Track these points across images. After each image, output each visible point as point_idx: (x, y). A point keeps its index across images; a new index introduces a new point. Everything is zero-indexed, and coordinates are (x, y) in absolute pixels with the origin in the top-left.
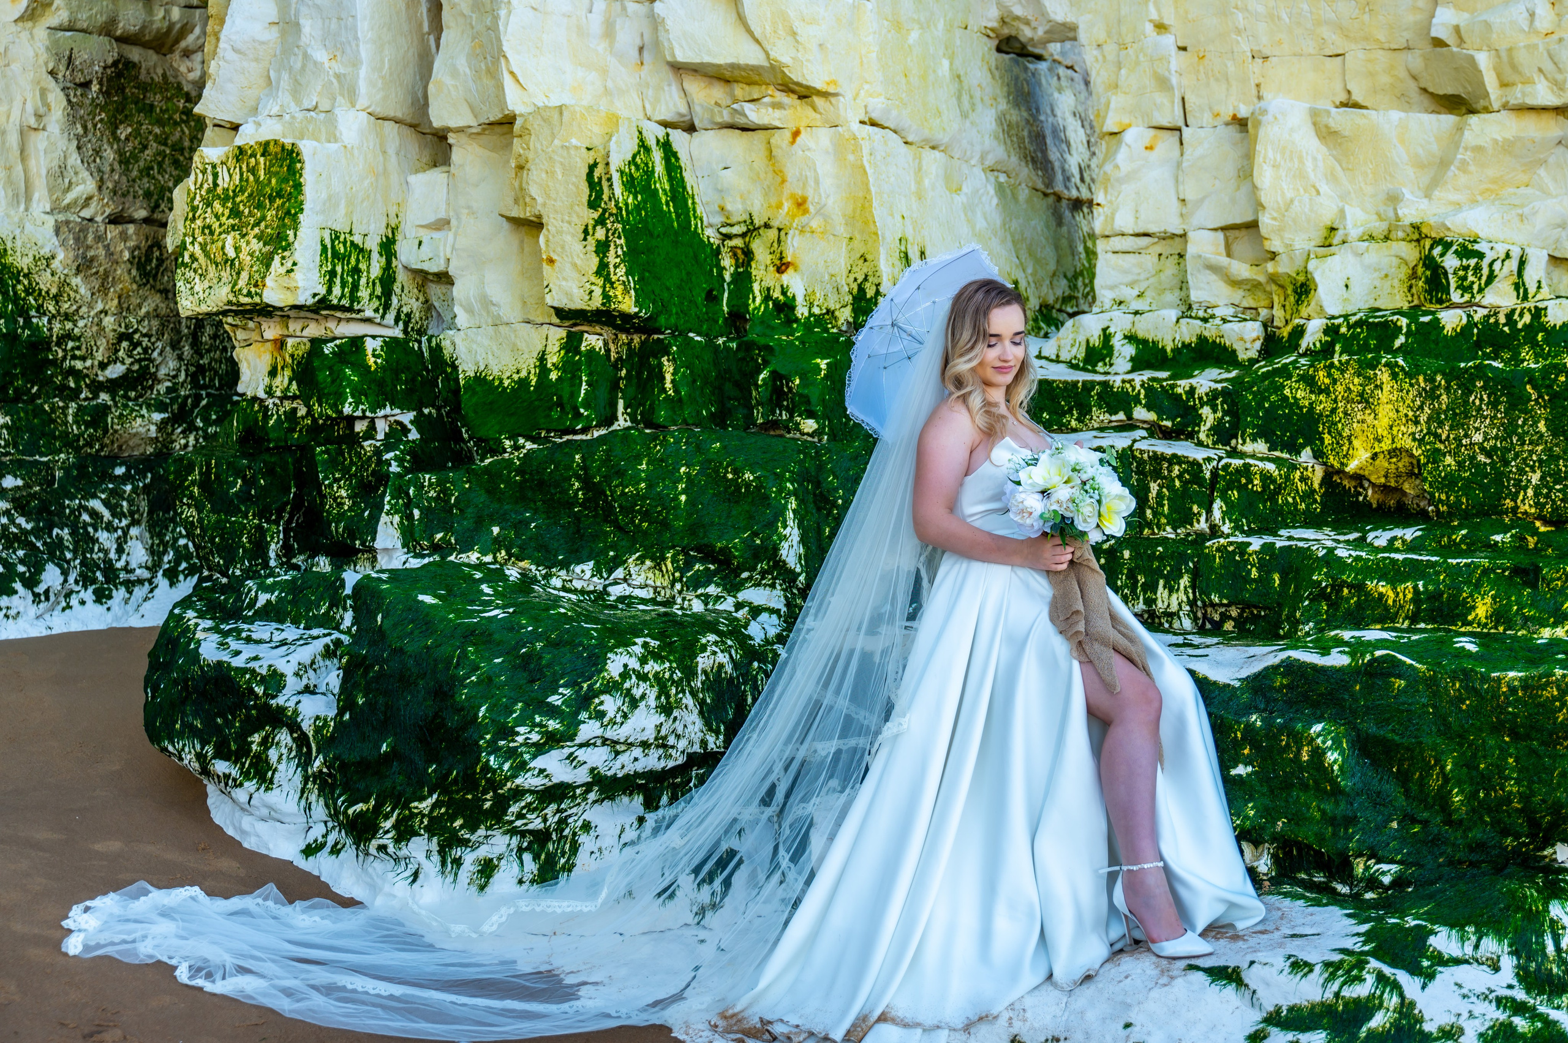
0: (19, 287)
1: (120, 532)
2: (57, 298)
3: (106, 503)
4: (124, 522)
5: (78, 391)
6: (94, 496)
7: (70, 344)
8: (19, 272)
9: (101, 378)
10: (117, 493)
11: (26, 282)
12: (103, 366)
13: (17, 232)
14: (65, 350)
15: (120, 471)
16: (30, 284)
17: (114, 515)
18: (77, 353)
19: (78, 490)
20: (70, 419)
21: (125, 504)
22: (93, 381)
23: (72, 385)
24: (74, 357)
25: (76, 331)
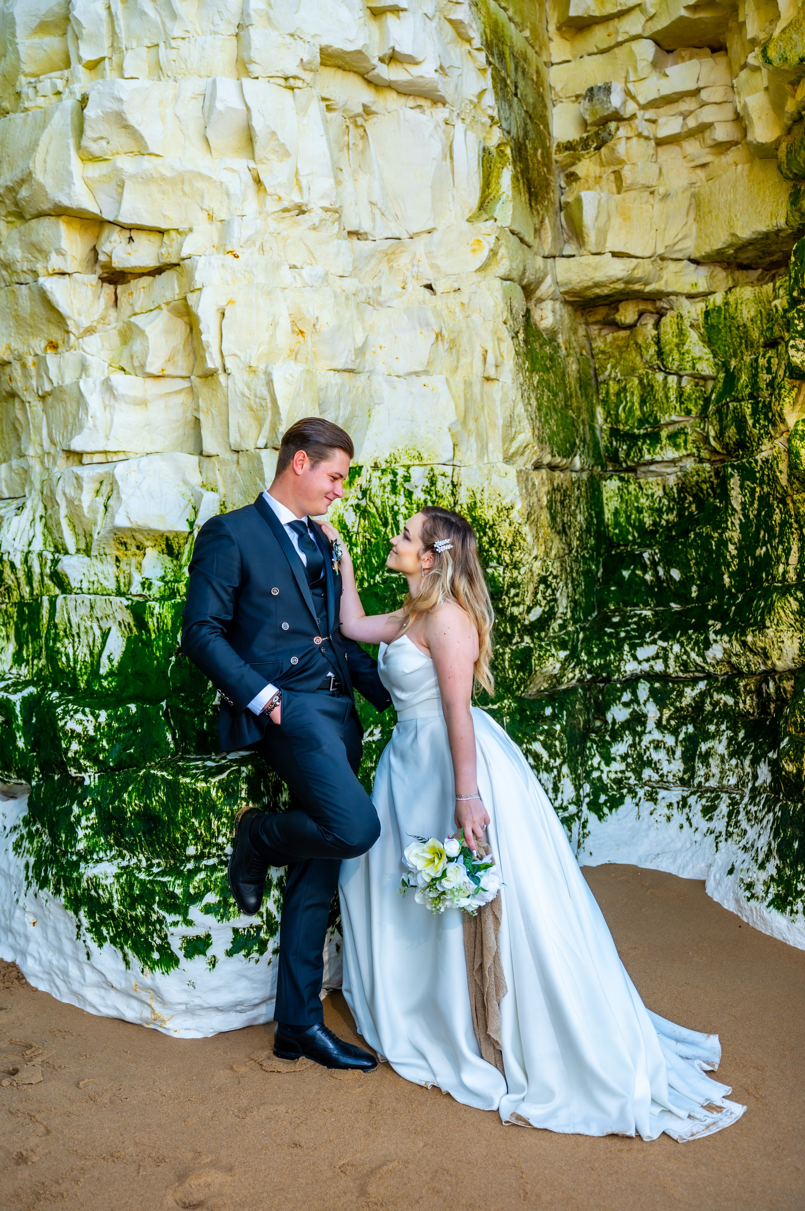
0: (485, 539)
1: (555, 771)
2: (511, 548)
3: (545, 745)
4: (559, 761)
5: (511, 637)
6: (535, 739)
7: (513, 592)
8: (486, 524)
9: (527, 622)
10: (550, 734)
11: (490, 534)
12: (529, 610)
13: (486, 484)
14: (509, 598)
15: (548, 711)
16: (493, 535)
17: (550, 756)
18: (516, 599)
19: (525, 734)
20: (507, 664)
21: (557, 743)
22: (523, 625)
23: (509, 631)
24: (514, 604)
25: (520, 578)
